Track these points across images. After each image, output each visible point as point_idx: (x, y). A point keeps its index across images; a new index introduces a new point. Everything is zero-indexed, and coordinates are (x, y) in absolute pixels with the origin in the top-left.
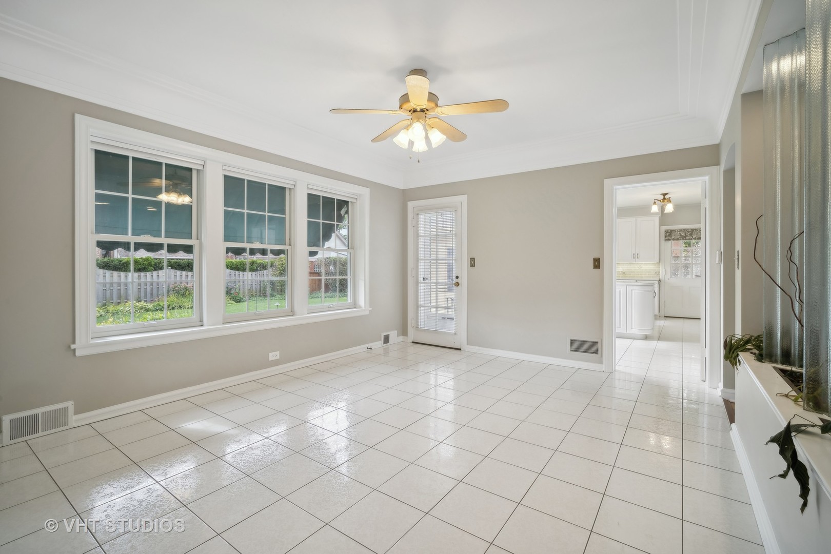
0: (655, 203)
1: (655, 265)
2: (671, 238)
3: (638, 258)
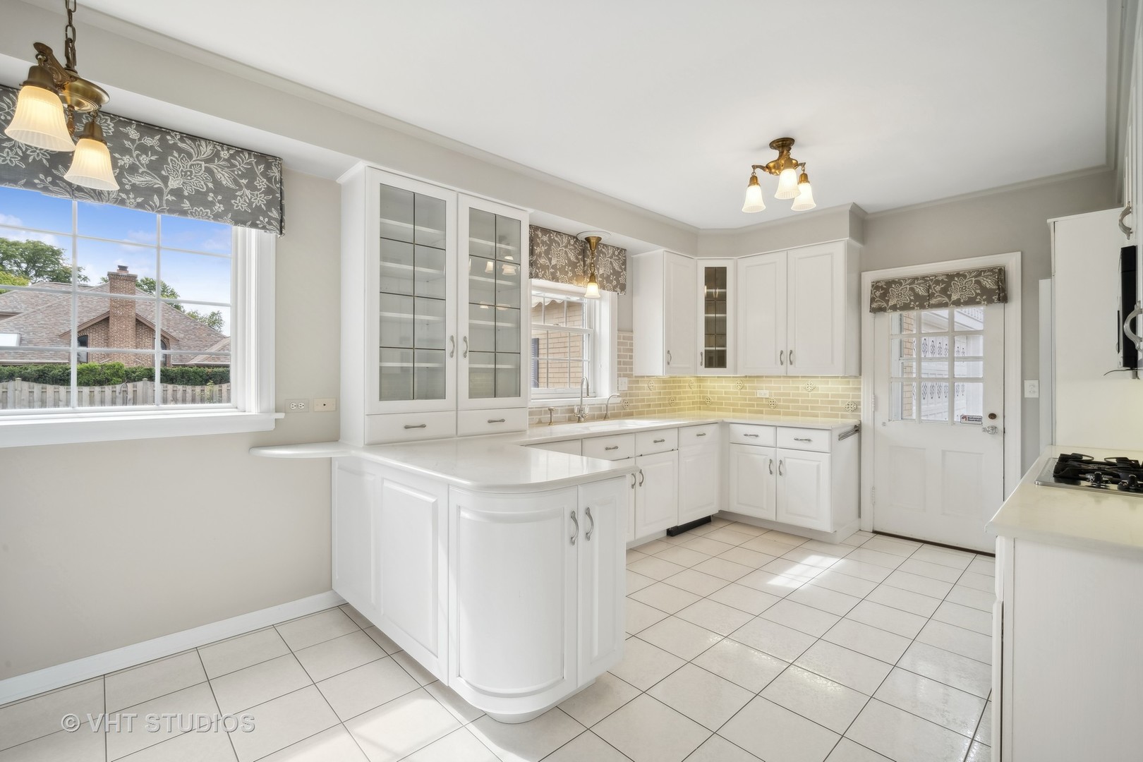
0: (754, 180)
1: (849, 382)
2: (888, 305)
3: (791, 363)
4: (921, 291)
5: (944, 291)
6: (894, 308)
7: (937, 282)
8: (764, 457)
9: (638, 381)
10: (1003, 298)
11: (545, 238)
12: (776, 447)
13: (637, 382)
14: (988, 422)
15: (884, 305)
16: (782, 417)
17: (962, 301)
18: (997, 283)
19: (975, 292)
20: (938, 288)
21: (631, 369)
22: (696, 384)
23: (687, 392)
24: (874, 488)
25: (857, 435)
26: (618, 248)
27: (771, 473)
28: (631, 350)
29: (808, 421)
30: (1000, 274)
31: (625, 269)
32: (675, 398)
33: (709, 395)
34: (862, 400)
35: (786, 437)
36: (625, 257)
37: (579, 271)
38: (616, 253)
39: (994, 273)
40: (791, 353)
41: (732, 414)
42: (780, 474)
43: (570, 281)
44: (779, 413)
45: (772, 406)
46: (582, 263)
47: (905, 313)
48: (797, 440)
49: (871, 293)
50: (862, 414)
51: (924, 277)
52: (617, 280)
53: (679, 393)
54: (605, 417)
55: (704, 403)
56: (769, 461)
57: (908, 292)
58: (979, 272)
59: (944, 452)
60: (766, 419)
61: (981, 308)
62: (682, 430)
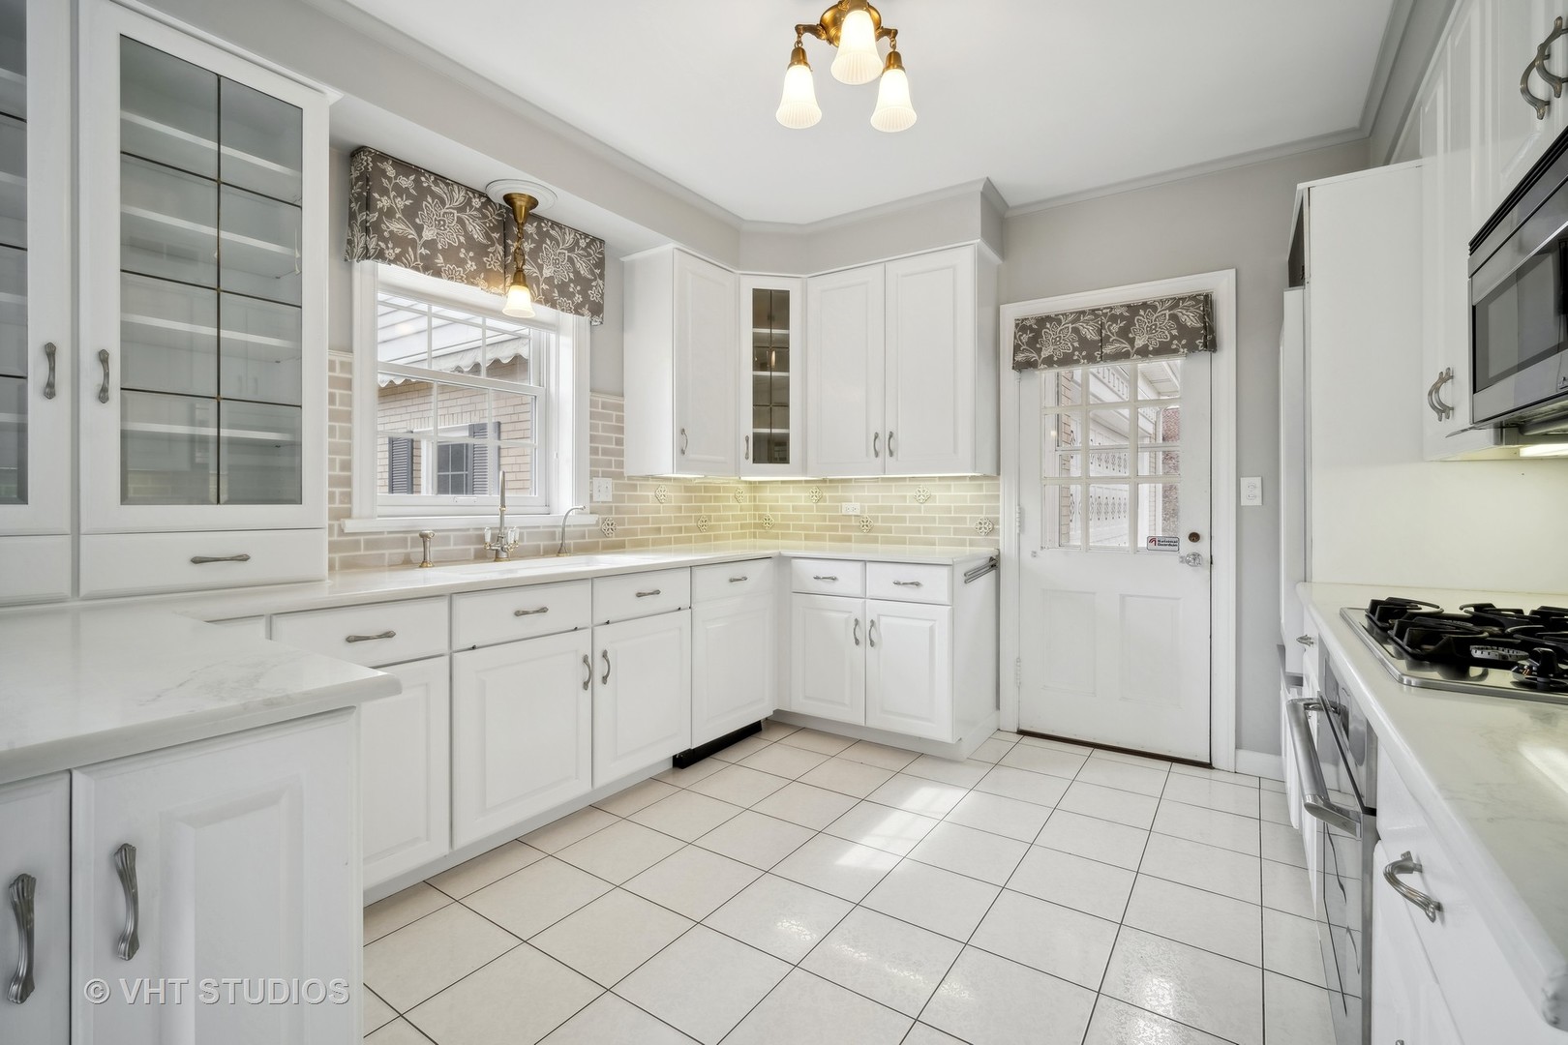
0: (798, 55)
1: (981, 486)
2: (1040, 357)
3: (891, 453)
4: (1089, 332)
5: (1124, 333)
6: (1050, 362)
7: (1114, 319)
8: (846, 615)
9: (636, 485)
10: (1211, 345)
11: (406, 182)
12: (865, 598)
13: (634, 487)
14: (1186, 547)
15: (1034, 356)
16: (879, 546)
17: (1151, 348)
18: (1202, 318)
19: (1170, 334)
20: (1115, 328)
21: (620, 464)
22: (748, 495)
23: (731, 508)
24: (1019, 660)
25: (993, 573)
26: (587, 236)
27: (857, 642)
28: (621, 430)
29: (920, 552)
30: (1205, 304)
31: (602, 276)
32: (710, 517)
33: (768, 513)
34: (1001, 516)
35: (881, 579)
36: (601, 253)
37: (494, 263)
38: (583, 243)
39: (1198, 302)
40: (891, 436)
41: (803, 543)
42: (872, 644)
43: (470, 279)
44: (875, 540)
45: (866, 528)
46: (500, 248)
47: (1063, 371)
48: (898, 583)
49: (1015, 338)
50: (1001, 538)
51: (1093, 310)
52: (584, 293)
53: (716, 510)
54: (560, 551)
55: (761, 526)
56: (853, 623)
57: (1070, 335)
58: (1176, 302)
59: (1123, 597)
60: (856, 550)
61: (1178, 362)
62: (698, 572)
